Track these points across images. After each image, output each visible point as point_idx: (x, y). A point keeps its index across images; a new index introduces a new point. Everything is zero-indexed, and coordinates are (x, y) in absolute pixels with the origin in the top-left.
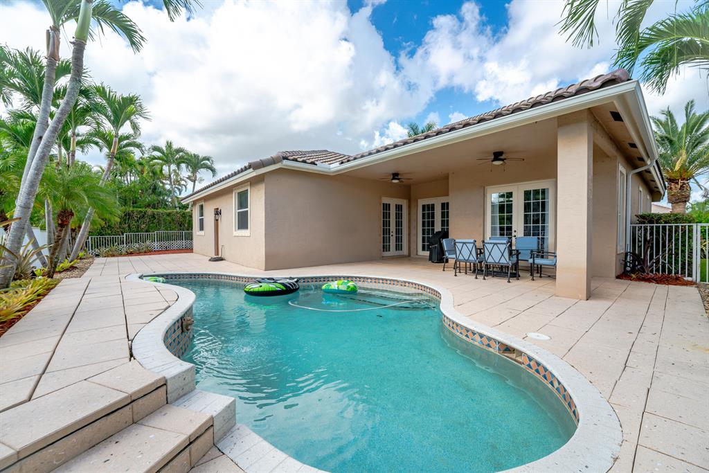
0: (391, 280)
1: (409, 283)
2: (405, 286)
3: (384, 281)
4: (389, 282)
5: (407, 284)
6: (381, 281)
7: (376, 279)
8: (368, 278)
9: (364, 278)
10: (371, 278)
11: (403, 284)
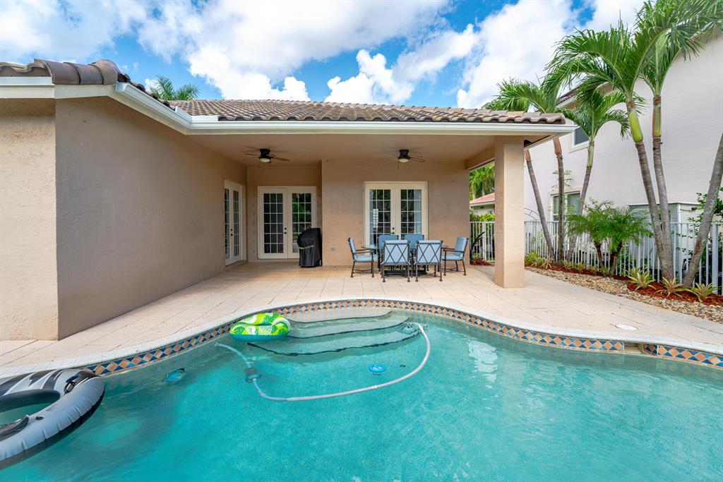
0: (337, 302)
1: (366, 301)
2: (360, 305)
3: (328, 305)
4: (334, 305)
5: (363, 303)
6: (322, 306)
7: (313, 304)
8: (300, 306)
9: (296, 306)
10: (306, 305)
11: (357, 304)
